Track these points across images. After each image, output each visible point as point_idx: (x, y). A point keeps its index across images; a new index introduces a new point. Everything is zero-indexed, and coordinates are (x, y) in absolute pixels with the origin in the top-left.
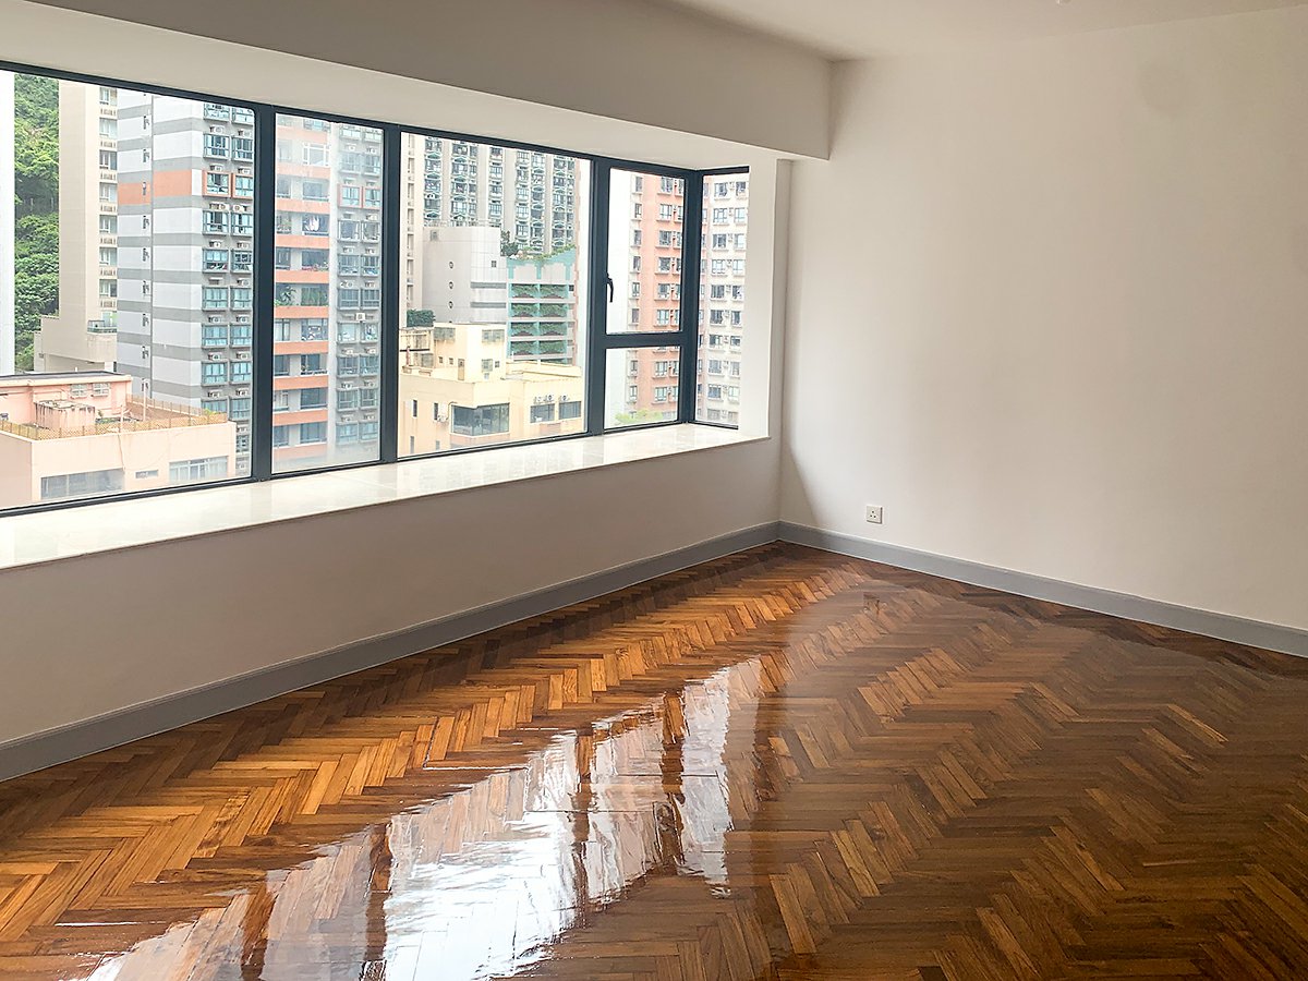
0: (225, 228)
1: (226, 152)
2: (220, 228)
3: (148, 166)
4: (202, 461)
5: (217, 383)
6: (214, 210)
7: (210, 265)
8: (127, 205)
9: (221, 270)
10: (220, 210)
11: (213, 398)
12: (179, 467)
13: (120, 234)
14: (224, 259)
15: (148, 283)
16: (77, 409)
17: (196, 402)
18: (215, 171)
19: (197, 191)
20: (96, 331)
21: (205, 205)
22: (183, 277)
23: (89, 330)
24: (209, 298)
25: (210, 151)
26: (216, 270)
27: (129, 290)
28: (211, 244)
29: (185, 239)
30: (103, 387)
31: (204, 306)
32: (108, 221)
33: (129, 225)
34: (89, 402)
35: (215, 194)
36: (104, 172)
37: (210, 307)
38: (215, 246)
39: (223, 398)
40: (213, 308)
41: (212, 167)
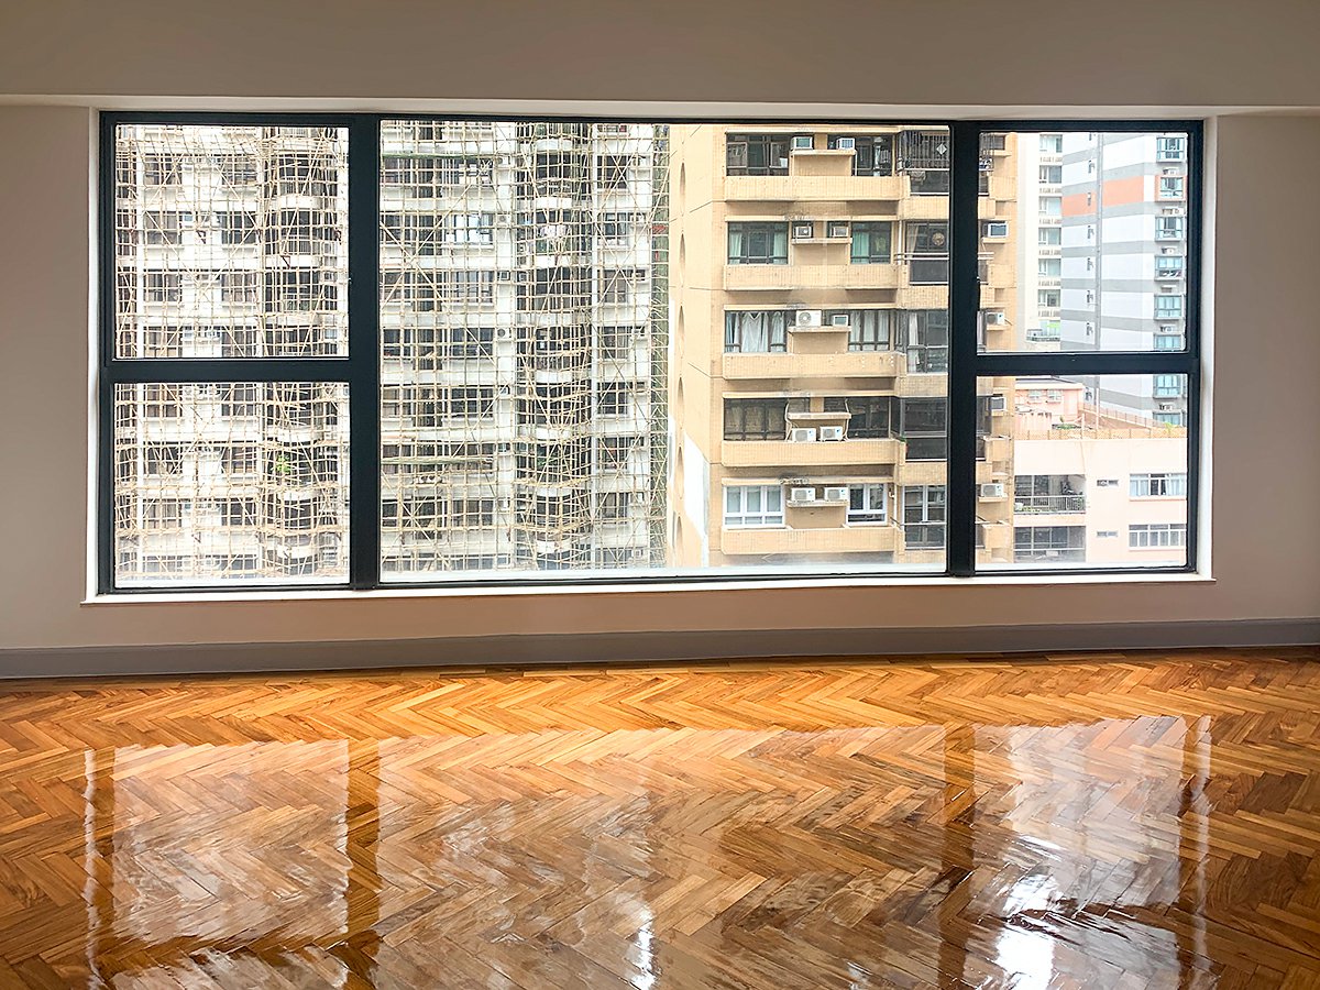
0: (1178, 233)
1: (1181, 154)
2: (1173, 233)
3: (1093, 176)
4: (1163, 476)
5: (1170, 396)
6: (1167, 215)
7: (1162, 272)
8: (1071, 217)
9: (1174, 278)
10: (1174, 215)
11: (1166, 411)
12: (1139, 479)
13: (1065, 244)
14: (1177, 266)
15: (1093, 292)
16: (1036, 414)
17: (1147, 414)
18: (1169, 175)
19: (1149, 196)
20: (1033, 339)
21: (1158, 210)
22: (1135, 286)
23: (1028, 338)
24: (1161, 306)
25: (1163, 155)
26: (1169, 277)
27: (1071, 299)
28: (1164, 250)
29: (1136, 247)
30: (1056, 394)
31: (1156, 315)
32: (1052, 233)
33: (1074, 236)
34: (1045, 408)
35: (1168, 199)
36: (1043, 185)
37: (1162, 315)
38: (1168, 253)
39: (1176, 411)
40: (1166, 317)
41: (1165, 171)
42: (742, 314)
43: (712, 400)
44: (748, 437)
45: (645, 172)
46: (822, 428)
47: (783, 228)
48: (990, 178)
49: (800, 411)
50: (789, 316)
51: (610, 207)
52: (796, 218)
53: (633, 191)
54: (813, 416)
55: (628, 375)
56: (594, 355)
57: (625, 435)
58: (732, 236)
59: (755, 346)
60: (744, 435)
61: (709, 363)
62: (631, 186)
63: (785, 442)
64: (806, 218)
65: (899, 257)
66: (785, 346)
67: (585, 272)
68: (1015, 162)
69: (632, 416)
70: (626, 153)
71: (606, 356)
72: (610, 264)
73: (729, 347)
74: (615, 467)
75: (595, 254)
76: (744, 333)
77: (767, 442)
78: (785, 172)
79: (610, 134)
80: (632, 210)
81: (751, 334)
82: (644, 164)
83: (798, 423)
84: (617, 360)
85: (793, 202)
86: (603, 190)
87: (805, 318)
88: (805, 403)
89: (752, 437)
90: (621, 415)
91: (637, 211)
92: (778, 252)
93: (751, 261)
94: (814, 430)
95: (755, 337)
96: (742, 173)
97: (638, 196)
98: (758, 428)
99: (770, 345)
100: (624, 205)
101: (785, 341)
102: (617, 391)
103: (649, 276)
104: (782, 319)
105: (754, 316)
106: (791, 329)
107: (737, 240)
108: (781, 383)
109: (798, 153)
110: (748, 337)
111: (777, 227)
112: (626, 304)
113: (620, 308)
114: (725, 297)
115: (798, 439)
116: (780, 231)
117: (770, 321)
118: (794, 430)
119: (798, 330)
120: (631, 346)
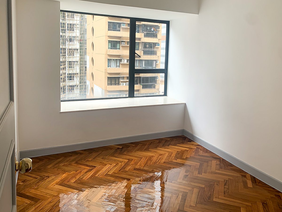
42: (111, 59)
43: (105, 77)
44: (112, 85)
45: (78, 28)
46: (127, 83)
47: (119, 42)
48: (158, 35)
49: (122, 80)
50: (120, 60)
51: (70, 35)
52: (122, 40)
53: (75, 31)
54: (125, 80)
55: (75, 72)
56: (67, 67)
57: (74, 85)
58: (109, 43)
59: (113, 66)
60: (111, 84)
61: (105, 70)
62: (75, 30)
63: (119, 86)
64: (124, 41)
65: (141, 49)
66: (119, 66)
67: (65, 49)
68: (161, 32)
69: (75, 81)
70: (74, 23)
71: (69, 68)
72: (70, 47)
73: (108, 66)
74: (72, 92)
75: (67, 45)
76: (111, 64)
77: (116, 86)
78: (119, 31)
79: (70, 19)
80: (75, 36)
81: (113, 64)
82: (78, 26)
83: (122, 82)
84: (72, 69)
85: (121, 37)
86: (69, 31)
87: (124, 61)
88: (123, 78)
89: (113, 85)
90: (73, 81)
91: (77, 36)
92: (118, 47)
93: (113, 49)
94: (125, 83)
95: (114, 64)
96: (111, 30)
97: (77, 33)
98: (114, 83)
99: (116, 66)
100: (74, 35)
101: (119, 65)
102: (72, 75)
103: (79, 51)
104: (119, 61)
105: (113, 60)
106: (121, 63)
107: (110, 44)
108: (119, 74)
109: (123, 27)
110: (112, 64)
111: (118, 42)
112: (74, 56)
113: (73, 57)
114: (108, 56)
115: (122, 85)
116: (118, 43)
117: (117, 61)
118: (122, 83)
119: (122, 63)
120: (75, 65)
